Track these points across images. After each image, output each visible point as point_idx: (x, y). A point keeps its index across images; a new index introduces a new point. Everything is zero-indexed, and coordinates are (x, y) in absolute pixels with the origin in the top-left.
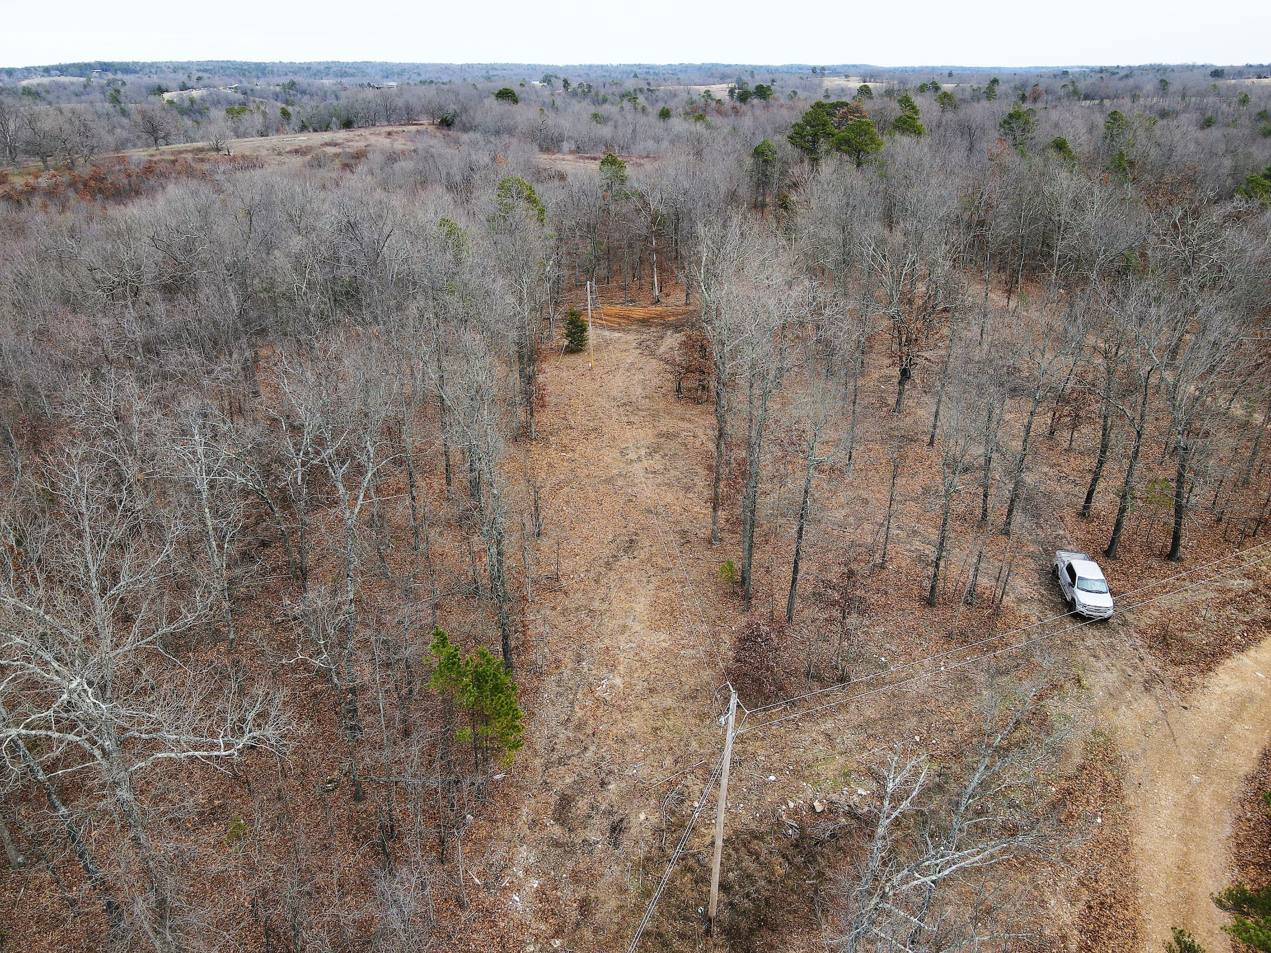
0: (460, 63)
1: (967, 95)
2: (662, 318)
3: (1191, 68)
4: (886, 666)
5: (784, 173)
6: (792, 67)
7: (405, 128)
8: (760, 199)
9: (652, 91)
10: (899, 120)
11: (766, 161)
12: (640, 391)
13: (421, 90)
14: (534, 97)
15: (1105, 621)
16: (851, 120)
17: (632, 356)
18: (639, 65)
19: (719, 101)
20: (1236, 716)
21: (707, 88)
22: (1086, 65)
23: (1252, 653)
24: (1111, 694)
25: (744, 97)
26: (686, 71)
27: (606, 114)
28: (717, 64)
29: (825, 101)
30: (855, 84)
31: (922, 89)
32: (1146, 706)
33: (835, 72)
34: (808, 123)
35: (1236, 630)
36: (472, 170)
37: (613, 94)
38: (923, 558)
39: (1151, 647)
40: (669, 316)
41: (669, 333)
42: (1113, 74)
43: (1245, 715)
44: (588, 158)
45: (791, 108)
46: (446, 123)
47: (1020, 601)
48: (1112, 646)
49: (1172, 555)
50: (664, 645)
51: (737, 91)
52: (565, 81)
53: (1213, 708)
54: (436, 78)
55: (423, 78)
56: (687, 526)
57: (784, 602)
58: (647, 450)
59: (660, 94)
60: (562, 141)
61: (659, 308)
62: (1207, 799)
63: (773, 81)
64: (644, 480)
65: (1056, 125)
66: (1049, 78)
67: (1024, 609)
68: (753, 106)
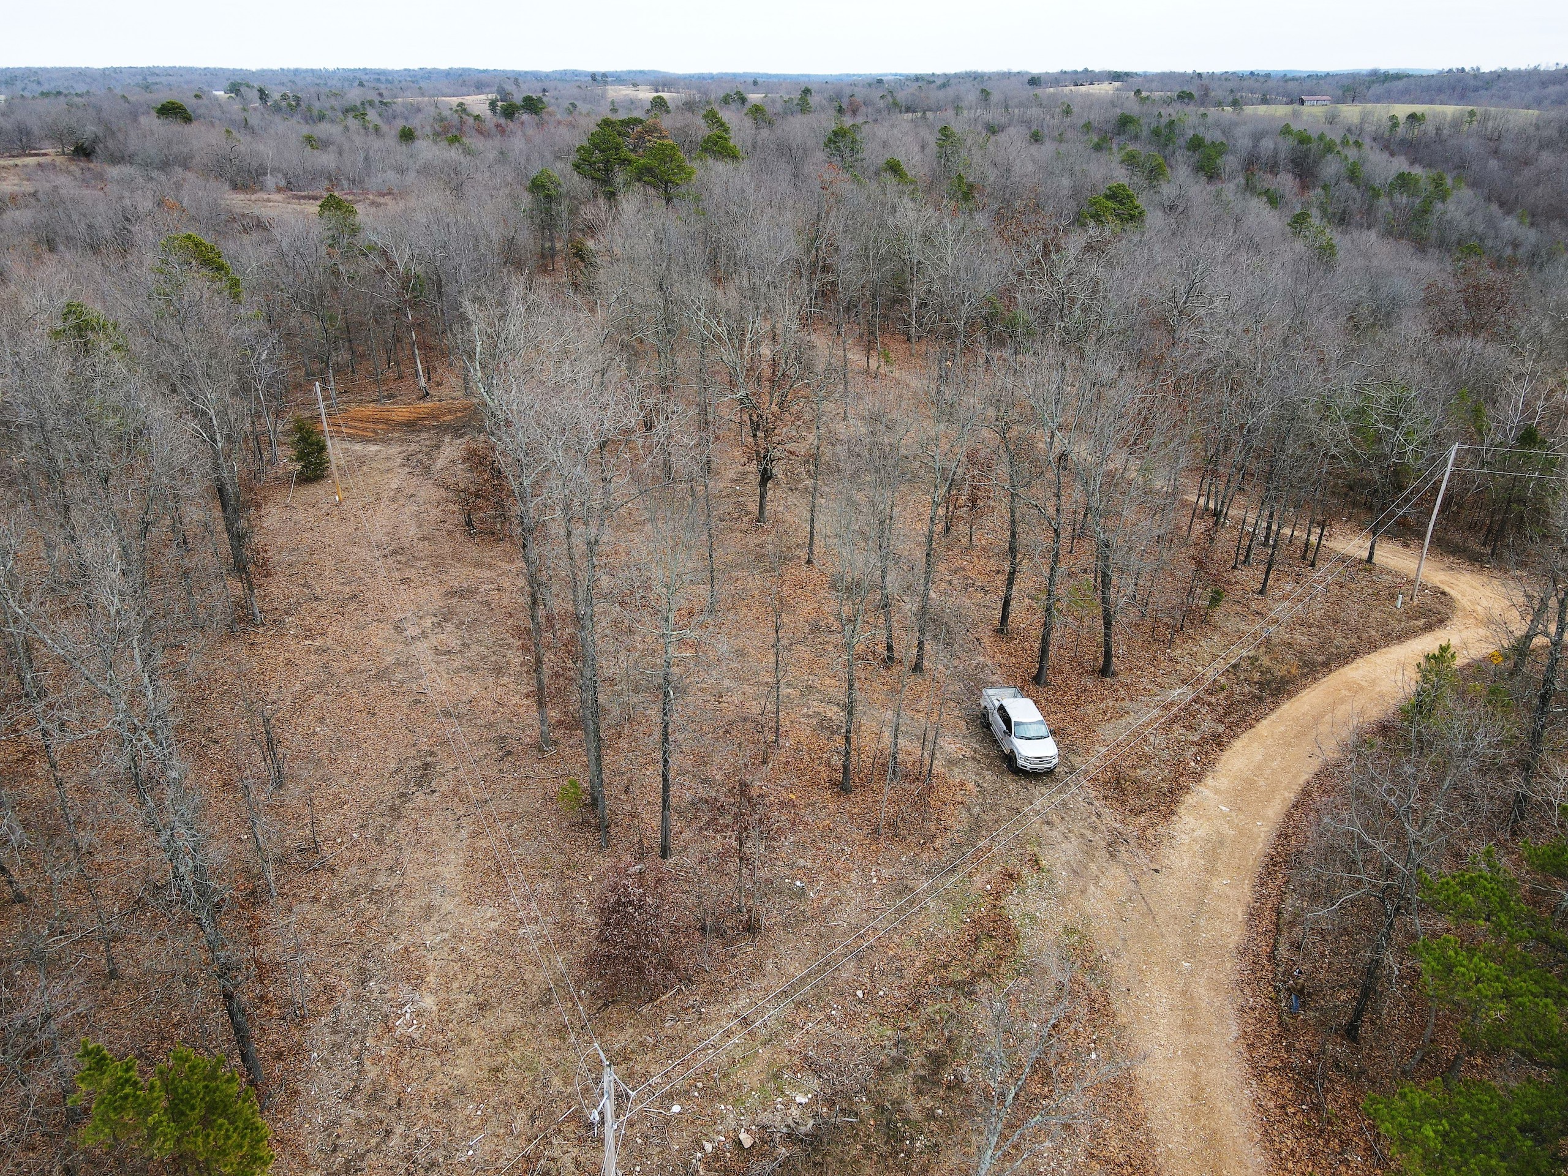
0: (101, 66)
1: (779, 107)
2: (435, 417)
3: (1008, 75)
4: (804, 893)
5: (574, 212)
6: (565, 72)
7: (18, 161)
8: (548, 245)
9: (386, 104)
10: (708, 140)
11: (548, 196)
12: (413, 530)
13: (43, 105)
14: (218, 113)
15: (1049, 772)
16: (649, 141)
17: (397, 479)
18: (365, 69)
19: (477, 118)
20: (1211, 870)
21: (459, 100)
22: (899, 72)
23: (1209, 781)
24: (1075, 872)
25: (509, 112)
26: (429, 78)
27: (323, 136)
28: (469, 69)
29: (614, 117)
30: (646, 95)
31: (726, 100)
32: (1115, 878)
33: (620, 79)
34: (596, 146)
35: (1189, 754)
36: (127, 219)
37: (333, 108)
38: (825, 723)
39: (1106, 798)
40: (444, 415)
41: (447, 439)
42: (930, 82)
43: (1219, 865)
44: (304, 197)
45: (573, 126)
46: (83, 152)
47: (951, 763)
48: (1064, 804)
49: (1105, 671)
50: (493, 925)
51: (499, 104)
52: (261, 91)
53: (1185, 863)
54: (67, 88)
55: (45, 88)
56: (504, 729)
57: (656, 823)
58: (435, 620)
59: (399, 109)
60: (265, 174)
61: (429, 404)
62: (1202, 991)
63: (544, 91)
64: (433, 665)
65: (885, 144)
66: (863, 86)
67: (957, 776)
68: (522, 123)
